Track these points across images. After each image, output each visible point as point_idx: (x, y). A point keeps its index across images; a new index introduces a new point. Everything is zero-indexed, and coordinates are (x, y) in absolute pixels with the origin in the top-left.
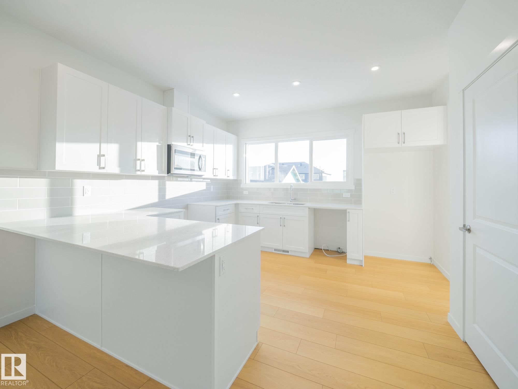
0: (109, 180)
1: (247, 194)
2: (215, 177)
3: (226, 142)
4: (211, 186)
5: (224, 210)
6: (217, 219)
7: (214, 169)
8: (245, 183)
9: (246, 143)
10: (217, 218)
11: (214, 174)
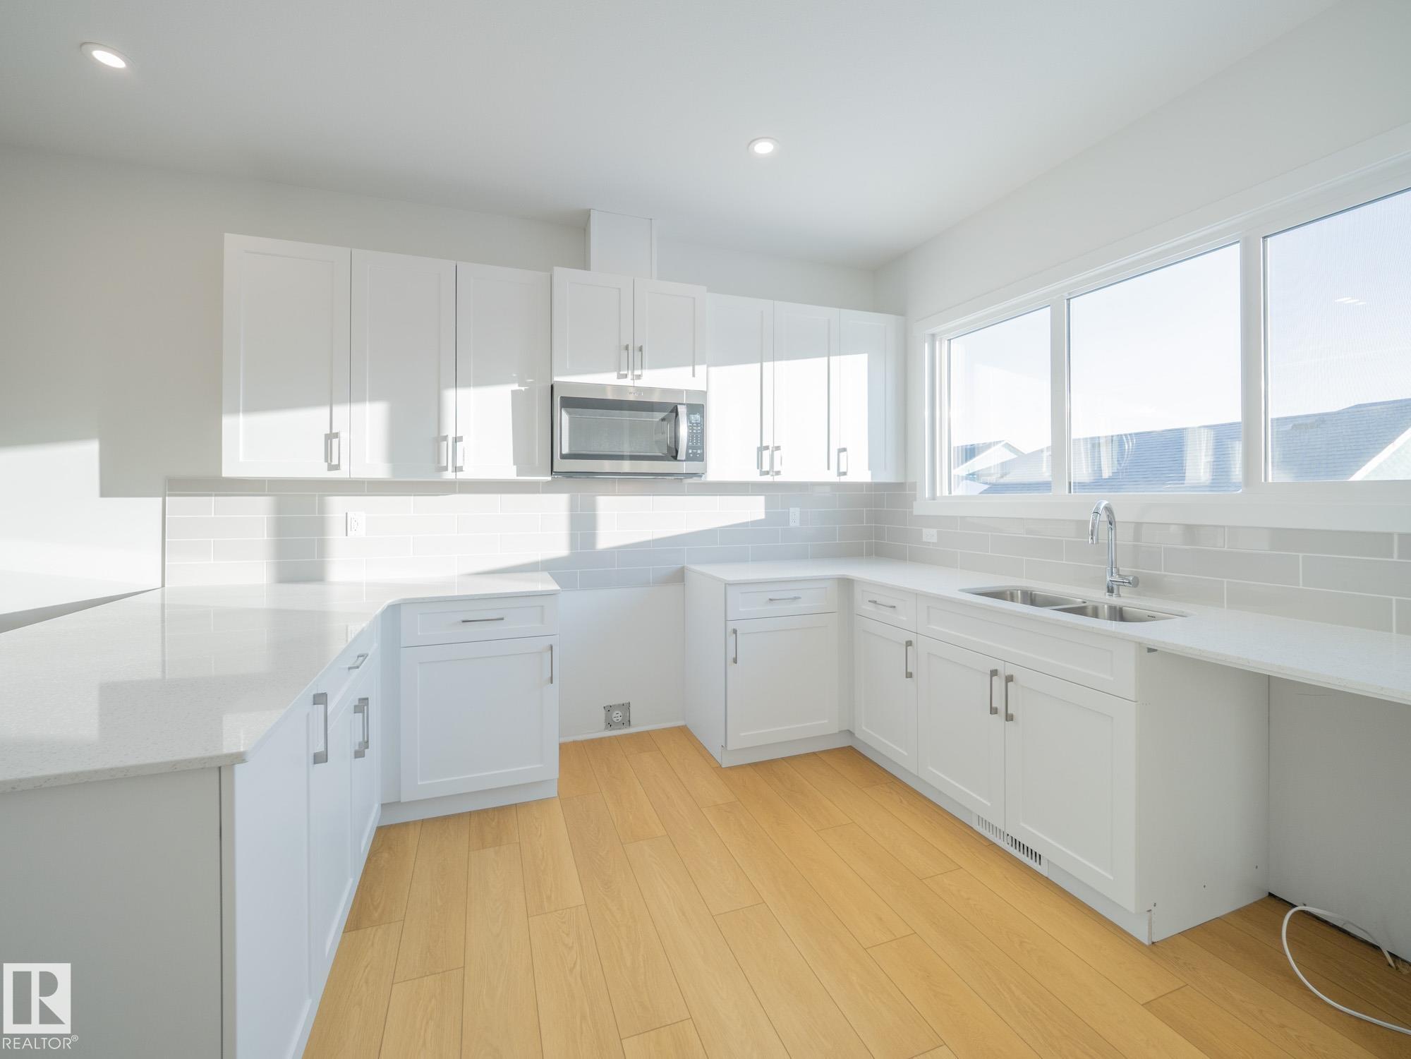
0: (412, 497)
1: (935, 540)
2: (768, 478)
3: (829, 346)
4: (792, 510)
5: (771, 600)
6: (730, 629)
7: (762, 449)
8: (934, 497)
9: (933, 336)
10: (731, 626)
11: (766, 467)
